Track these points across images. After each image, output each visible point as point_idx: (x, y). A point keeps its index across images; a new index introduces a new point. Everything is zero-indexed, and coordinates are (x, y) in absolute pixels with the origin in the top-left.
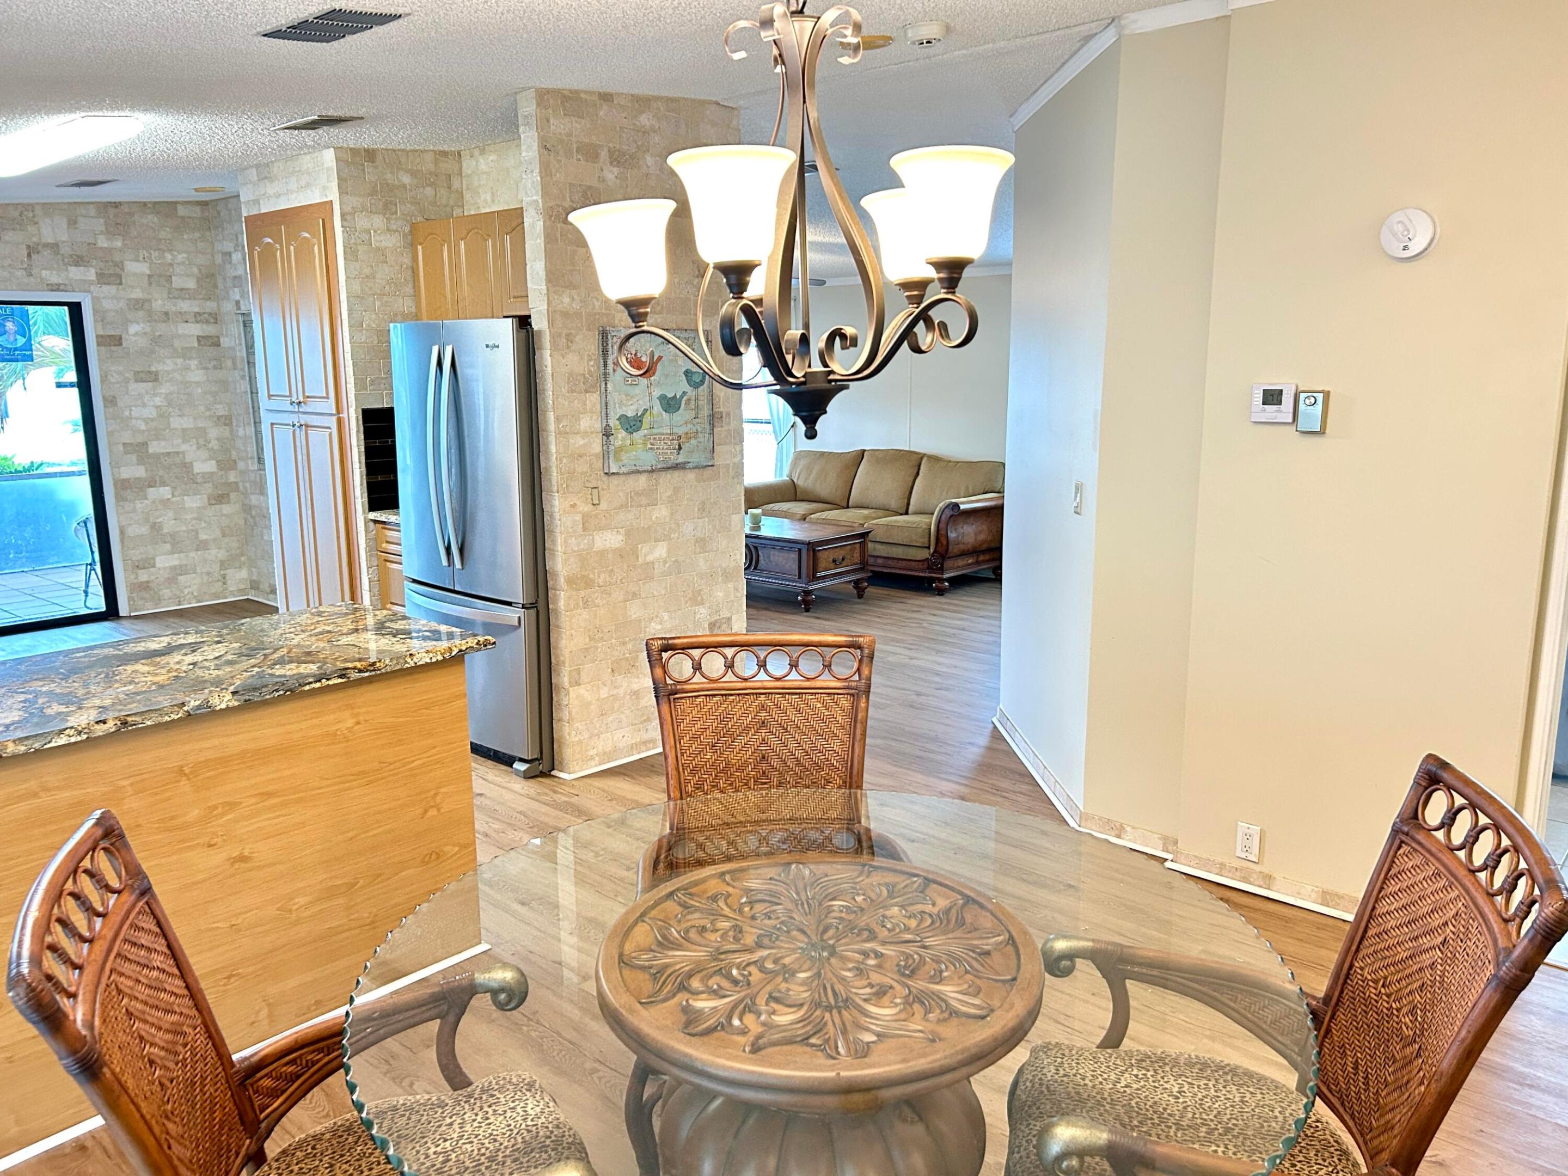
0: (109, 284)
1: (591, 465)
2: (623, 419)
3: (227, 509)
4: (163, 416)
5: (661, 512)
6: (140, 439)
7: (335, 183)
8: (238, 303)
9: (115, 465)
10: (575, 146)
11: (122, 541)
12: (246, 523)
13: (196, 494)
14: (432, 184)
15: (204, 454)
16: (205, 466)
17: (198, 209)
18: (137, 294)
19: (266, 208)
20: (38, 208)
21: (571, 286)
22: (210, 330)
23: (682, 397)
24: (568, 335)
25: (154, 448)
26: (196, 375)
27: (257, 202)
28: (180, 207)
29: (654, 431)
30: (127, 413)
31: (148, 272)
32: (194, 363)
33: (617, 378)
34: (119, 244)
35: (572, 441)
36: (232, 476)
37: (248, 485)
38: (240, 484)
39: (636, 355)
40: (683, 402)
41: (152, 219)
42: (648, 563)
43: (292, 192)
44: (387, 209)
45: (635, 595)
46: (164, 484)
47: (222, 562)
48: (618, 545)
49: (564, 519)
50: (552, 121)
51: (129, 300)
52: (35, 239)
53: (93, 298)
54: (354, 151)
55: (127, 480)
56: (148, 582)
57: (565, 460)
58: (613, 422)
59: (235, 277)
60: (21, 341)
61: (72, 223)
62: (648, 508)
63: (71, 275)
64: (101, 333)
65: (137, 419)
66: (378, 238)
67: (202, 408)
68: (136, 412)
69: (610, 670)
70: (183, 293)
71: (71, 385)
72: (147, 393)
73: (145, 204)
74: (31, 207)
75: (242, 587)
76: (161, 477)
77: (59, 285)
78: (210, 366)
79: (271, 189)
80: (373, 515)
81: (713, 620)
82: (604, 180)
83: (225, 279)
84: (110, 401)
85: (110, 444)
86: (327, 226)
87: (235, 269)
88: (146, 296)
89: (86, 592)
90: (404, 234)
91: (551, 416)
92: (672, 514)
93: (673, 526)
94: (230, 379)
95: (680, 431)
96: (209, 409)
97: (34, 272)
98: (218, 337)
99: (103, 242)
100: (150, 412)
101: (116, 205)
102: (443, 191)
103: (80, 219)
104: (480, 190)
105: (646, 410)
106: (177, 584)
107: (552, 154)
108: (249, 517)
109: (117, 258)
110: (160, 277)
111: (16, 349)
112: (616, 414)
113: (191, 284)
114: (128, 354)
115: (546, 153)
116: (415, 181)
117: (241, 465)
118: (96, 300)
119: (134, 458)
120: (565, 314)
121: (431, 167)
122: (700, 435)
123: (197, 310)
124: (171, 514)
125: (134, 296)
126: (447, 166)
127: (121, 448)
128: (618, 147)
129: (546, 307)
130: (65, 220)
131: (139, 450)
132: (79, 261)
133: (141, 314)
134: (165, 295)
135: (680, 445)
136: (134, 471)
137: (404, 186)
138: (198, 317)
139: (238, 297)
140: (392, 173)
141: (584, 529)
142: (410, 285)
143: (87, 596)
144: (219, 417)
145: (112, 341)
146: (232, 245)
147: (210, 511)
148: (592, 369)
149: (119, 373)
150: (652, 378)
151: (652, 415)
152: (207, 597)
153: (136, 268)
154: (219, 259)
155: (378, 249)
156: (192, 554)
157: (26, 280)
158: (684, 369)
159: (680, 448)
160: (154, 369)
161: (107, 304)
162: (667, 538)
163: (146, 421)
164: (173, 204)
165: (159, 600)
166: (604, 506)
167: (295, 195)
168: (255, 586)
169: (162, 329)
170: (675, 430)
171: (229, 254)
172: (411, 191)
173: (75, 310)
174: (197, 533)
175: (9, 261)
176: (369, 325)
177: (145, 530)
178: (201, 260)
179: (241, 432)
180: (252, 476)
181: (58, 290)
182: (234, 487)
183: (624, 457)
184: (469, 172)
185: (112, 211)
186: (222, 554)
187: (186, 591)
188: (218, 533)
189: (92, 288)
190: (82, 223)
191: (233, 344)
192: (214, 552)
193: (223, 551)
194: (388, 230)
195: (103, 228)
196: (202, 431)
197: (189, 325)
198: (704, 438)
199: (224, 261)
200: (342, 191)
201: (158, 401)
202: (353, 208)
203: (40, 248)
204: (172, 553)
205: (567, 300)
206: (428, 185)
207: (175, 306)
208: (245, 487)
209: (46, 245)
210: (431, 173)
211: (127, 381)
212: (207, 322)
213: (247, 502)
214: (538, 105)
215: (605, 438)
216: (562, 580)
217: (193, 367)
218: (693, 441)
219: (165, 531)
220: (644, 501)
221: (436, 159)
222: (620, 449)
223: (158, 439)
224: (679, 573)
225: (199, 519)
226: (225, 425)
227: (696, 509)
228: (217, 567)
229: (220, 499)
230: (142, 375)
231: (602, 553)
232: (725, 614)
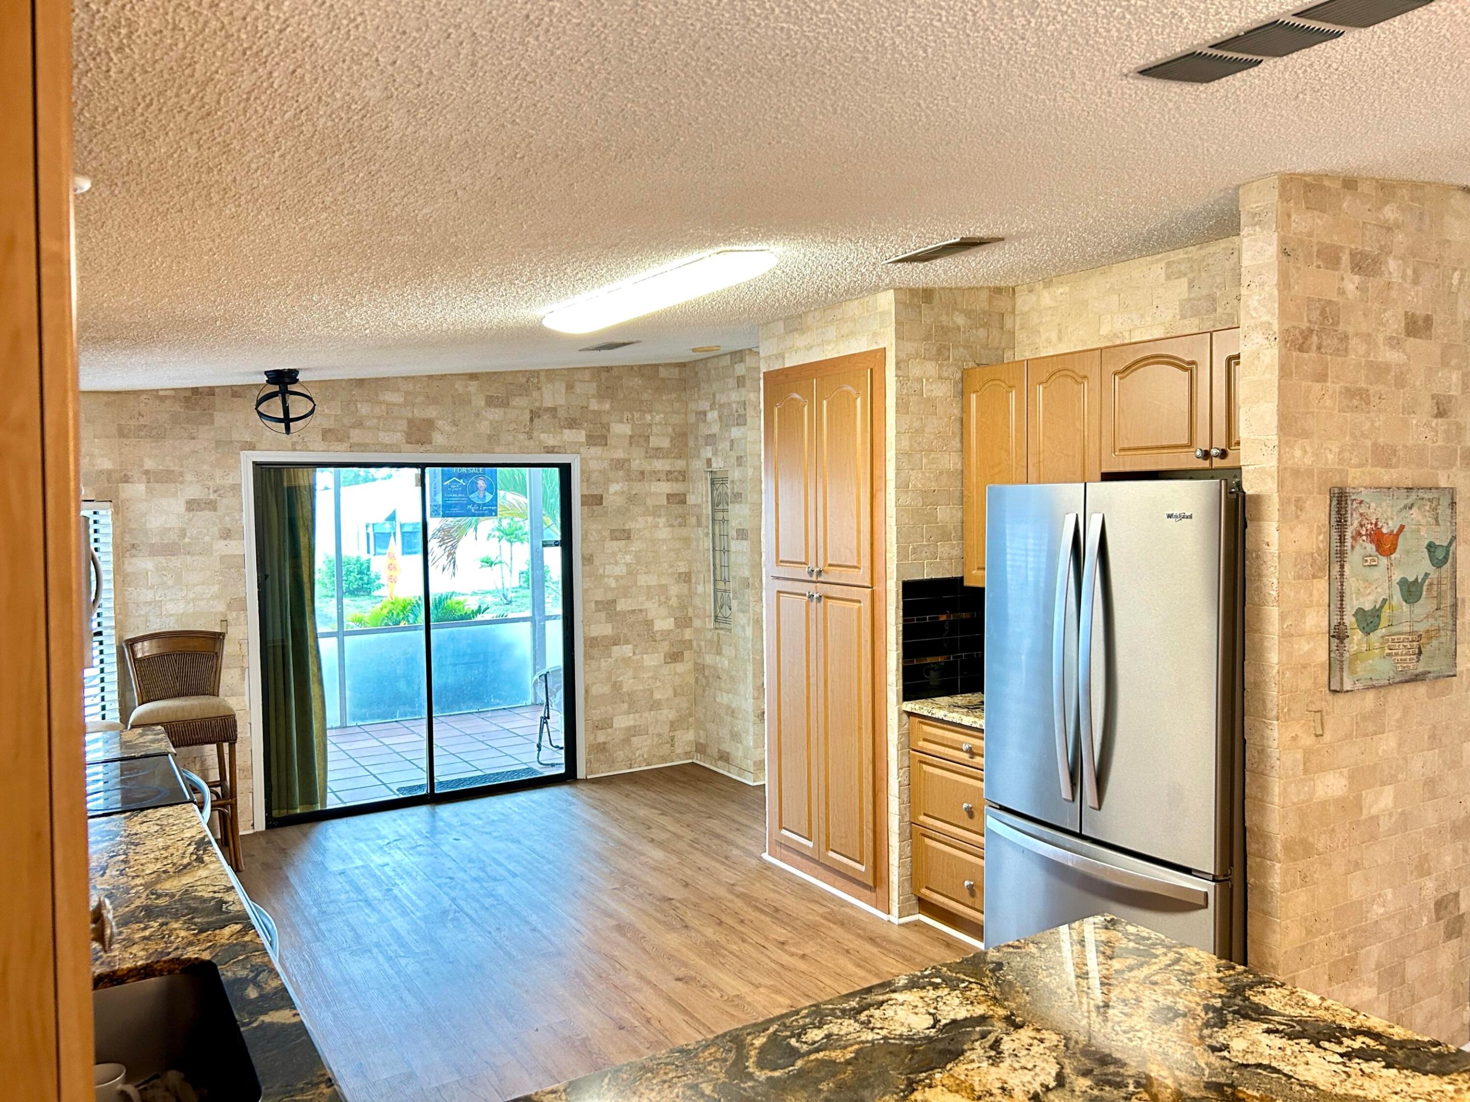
0: (595, 445)
1: (1315, 679)
2: (1360, 613)
3: (680, 667)
4: (632, 573)
5: (1388, 743)
6: (610, 596)
7: (892, 328)
8: (709, 462)
9: (587, 623)
10: (1315, 249)
11: (586, 699)
12: (696, 682)
13: (654, 652)
14: (986, 325)
15: (664, 611)
16: (664, 624)
17: (677, 371)
18: (620, 454)
19: (791, 361)
20: (542, 374)
21: (1305, 434)
22: (677, 488)
23: (1424, 580)
24: (1298, 500)
25: (621, 606)
26: (664, 533)
27: (781, 356)
28: (661, 369)
29: (1394, 629)
30: (601, 571)
31: (630, 433)
32: (662, 521)
33: (1354, 558)
34: (607, 406)
35: (1296, 646)
36: (688, 634)
37: (703, 644)
38: (695, 644)
39: (1376, 524)
40: (1425, 588)
41: (637, 381)
42: (1372, 818)
43: (829, 342)
44: (941, 354)
45: (1357, 865)
46: (627, 642)
47: (672, 723)
48: (1340, 793)
49: (1283, 759)
50: (1293, 218)
51: (612, 460)
52: (537, 404)
53: (582, 459)
54: (913, 292)
55: (595, 638)
56: (605, 743)
57: (1288, 674)
58: (1349, 620)
59: (708, 436)
60: (489, 497)
61: (570, 387)
62: (1375, 737)
63: (565, 437)
64: (586, 493)
65: (608, 576)
66: (929, 387)
67: (666, 565)
68: (609, 569)
69: (1326, 977)
70: (658, 453)
71: (556, 544)
72: (620, 551)
73: (631, 368)
74: (535, 373)
75: (688, 749)
76: (625, 635)
77: (554, 447)
78: (676, 523)
79: (800, 341)
80: (909, 706)
81: (1439, 896)
82: (1344, 293)
83: (696, 438)
84: (588, 560)
85: (584, 602)
86: (875, 377)
87: (710, 427)
88: (627, 457)
89: (539, 746)
90: (955, 382)
91: (1272, 613)
92: (1400, 745)
93: (1401, 762)
94: (693, 536)
95: (1421, 628)
96: (672, 567)
97: (535, 434)
98: (685, 495)
99: (594, 405)
100: (620, 570)
101: (608, 369)
102: (995, 332)
103: (577, 384)
104: (1042, 329)
105: (1385, 600)
106: (630, 745)
107: (1291, 259)
108: (701, 677)
109: (605, 420)
110: (640, 438)
111: (484, 505)
112: (1352, 607)
113: (666, 443)
114: (606, 512)
115: (1285, 258)
116: (969, 322)
117: (697, 623)
118: (584, 461)
119: (603, 615)
120: (1296, 472)
121: (985, 305)
122: (1442, 632)
123: (668, 468)
124: (630, 673)
125: (616, 456)
126: (1002, 303)
127: (593, 605)
128: (1360, 248)
129: (1275, 463)
130: (564, 385)
131: (608, 606)
132: (572, 424)
133: (621, 473)
134: (643, 455)
135: (1420, 648)
136: (603, 629)
137: (958, 328)
138: (670, 476)
139: (709, 455)
140: (948, 314)
141: (1306, 771)
142: (958, 439)
143: (540, 750)
144: (680, 574)
145: (594, 501)
146: (708, 404)
147: (665, 670)
148: (1321, 545)
149: (599, 532)
150: (1393, 556)
151: (1390, 606)
152: (655, 760)
153: (621, 429)
154: (692, 418)
155: (928, 399)
156: (646, 714)
157: (526, 443)
158: (1426, 542)
159: (1420, 653)
160: (627, 527)
161: (594, 465)
162: (1392, 780)
163: (617, 578)
164: (656, 367)
165: (612, 763)
166: (1328, 737)
167: (832, 345)
168: (701, 748)
169: (637, 488)
170: (1417, 628)
171: (704, 413)
172: (964, 332)
173: (565, 470)
174: (652, 693)
175: (513, 426)
176: (915, 486)
177: (606, 689)
178: (676, 419)
179: (700, 589)
180: (709, 635)
181: (552, 452)
182: (688, 644)
183: (1360, 668)
184: (1026, 309)
185: (604, 375)
186: (672, 715)
187: (638, 753)
188: (670, 692)
189: (582, 450)
190: (579, 389)
191: (699, 501)
192: (665, 712)
193: (674, 712)
194: (940, 378)
195: (595, 392)
196: (664, 588)
197: (661, 483)
198: (1445, 636)
199: (697, 421)
200: (899, 337)
201: (628, 558)
202: (908, 355)
203: (541, 412)
204: (628, 713)
205: (1298, 453)
206: (981, 326)
207: (650, 464)
208: (699, 645)
209: (548, 409)
210: (984, 313)
211: (603, 539)
212: (677, 480)
213: (699, 661)
214: (1281, 196)
215: (1335, 642)
216: (1279, 846)
217: (661, 525)
218: (1435, 643)
219: (624, 690)
220: (1371, 728)
221: (990, 297)
222: (1356, 656)
223: (625, 597)
224: (1406, 830)
225: (654, 678)
226: (685, 582)
227: (1426, 737)
228: (667, 728)
229: (675, 657)
230: (617, 534)
231: (1324, 804)
232: (1453, 888)
